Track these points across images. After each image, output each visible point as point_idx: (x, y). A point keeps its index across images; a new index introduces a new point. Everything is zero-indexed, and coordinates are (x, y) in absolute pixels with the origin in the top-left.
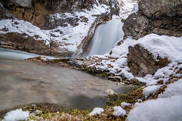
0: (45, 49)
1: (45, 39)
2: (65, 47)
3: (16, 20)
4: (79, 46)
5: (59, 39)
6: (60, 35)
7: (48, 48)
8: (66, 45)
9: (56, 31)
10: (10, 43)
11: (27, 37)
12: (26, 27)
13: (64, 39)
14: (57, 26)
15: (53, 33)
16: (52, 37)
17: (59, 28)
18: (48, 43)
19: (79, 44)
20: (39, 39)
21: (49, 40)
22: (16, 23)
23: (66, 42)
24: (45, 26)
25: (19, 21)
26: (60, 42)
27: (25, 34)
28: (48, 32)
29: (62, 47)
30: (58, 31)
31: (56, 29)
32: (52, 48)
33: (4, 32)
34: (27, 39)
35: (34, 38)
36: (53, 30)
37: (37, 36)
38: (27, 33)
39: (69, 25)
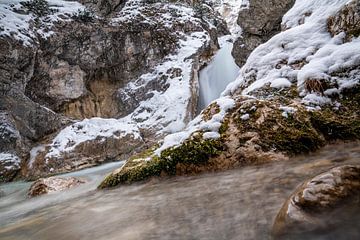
0: (136, 147)
1: (130, 132)
2: (165, 129)
3: (78, 123)
4: (186, 117)
5: (151, 122)
6: (149, 115)
7: (141, 143)
8: (165, 125)
9: (140, 112)
10: (85, 159)
11: (103, 140)
12: (96, 127)
13: (159, 118)
14: (138, 102)
15: (137, 117)
16: (139, 124)
17: (143, 104)
18: (137, 135)
19: (184, 115)
20: (122, 135)
21: (137, 129)
22: (80, 128)
23: (163, 121)
24: (119, 111)
25: (81, 123)
26: (154, 126)
27: (99, 138)
28: (128, 118)
29: (161, 132)
30: (144, 109)
31: (139, 109)
32: (147, 139)
33: (72, 148)
34: (105, 144)
35: (115, 137)
36: (136, 111)
37: (117, 133)
38: (102, 134)
39: (155, 92)
